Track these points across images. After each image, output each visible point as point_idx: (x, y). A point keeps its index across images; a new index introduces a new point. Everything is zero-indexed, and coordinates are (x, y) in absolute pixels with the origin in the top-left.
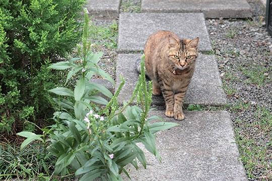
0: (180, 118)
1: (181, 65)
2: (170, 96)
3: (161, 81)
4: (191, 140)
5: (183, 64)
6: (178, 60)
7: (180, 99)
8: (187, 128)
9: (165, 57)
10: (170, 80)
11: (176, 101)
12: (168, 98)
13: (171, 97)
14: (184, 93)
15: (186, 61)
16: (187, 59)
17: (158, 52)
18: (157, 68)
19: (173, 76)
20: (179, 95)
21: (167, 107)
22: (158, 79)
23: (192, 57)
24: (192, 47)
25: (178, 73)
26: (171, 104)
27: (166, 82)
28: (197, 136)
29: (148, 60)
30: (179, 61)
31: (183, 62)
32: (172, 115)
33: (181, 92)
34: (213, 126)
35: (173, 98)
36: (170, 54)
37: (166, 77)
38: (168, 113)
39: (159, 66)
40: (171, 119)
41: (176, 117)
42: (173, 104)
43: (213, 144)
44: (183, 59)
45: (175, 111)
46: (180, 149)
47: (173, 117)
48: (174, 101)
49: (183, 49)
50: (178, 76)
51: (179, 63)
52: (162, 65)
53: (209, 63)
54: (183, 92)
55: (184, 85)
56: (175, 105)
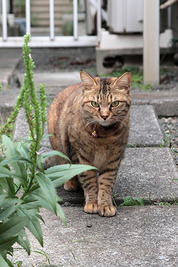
0: (108, 212)
1: (102, 117)
2: (91, 178)
3: (74, 154)
4: (125, 238)
5: (105, 114)
6: (97, 108)
7: (107, 182)
8: (119, 226)
9: (79, 110)
10: (88, 150)
11: (100, 186)
12: (87, 182)
13: (92, 180)
14: (114, 173)
15: (110, 109)
16: (111, 106)
17: (69, 106)
18: (67, 134)
19: (93, 140)
20: (105, 175)
21: (87, 198)
22: (69, 152)
23: (120, 104)
24: (121, 88)
25: (101, 135)
26: (92, 191)
27: (82, 153)
28: (136, 234)
29: (55, 129)
30: (99, 110)
31: (105, 111)
32: (96, 209)
33: (108, 170)
34: (164, 222)
35: (96, 182)
36: (85, 100)
37: (82, 145)
38: (88, 207)
39: (71, 128)
40: (94, 216)
41: (102, 211)
42: (97, 193)
43: (162, 242)
44: (104, 107)
45: (99, 202)
46: (106, 249)
47: (98, 213)
48: (97, 187)
49: (105, 91)
50: (101, 140)
51: (98, 114)
52: (75, 125)
53: (160, 156)
54: (112, 170)
55: (112, 158)
56: (100, 192)
